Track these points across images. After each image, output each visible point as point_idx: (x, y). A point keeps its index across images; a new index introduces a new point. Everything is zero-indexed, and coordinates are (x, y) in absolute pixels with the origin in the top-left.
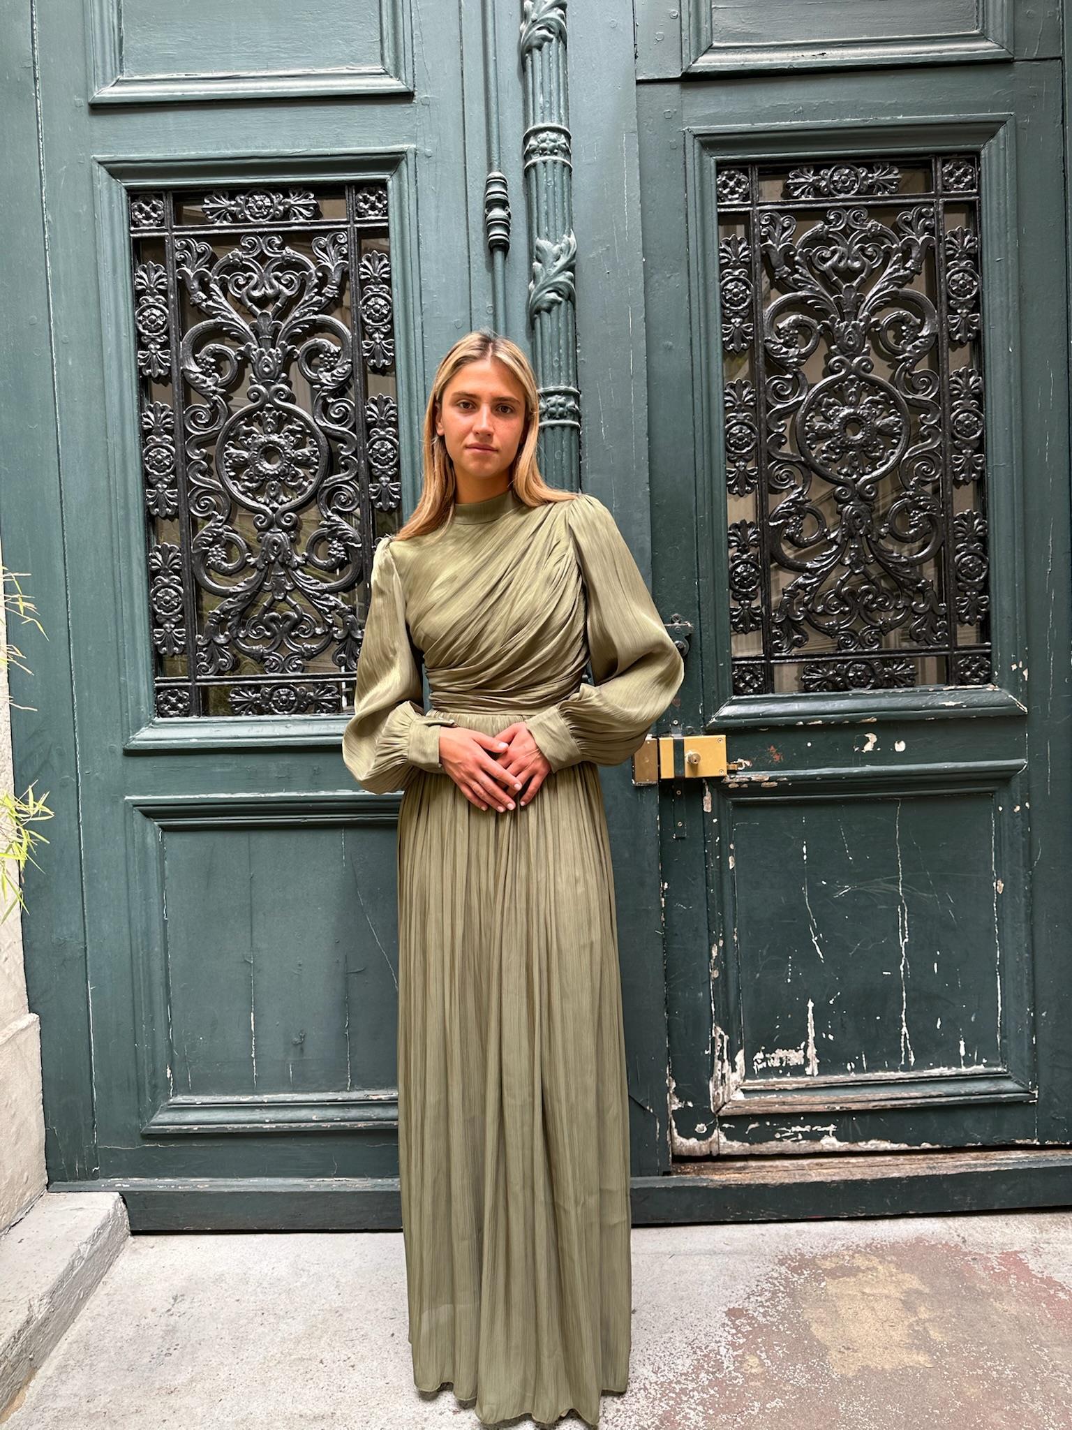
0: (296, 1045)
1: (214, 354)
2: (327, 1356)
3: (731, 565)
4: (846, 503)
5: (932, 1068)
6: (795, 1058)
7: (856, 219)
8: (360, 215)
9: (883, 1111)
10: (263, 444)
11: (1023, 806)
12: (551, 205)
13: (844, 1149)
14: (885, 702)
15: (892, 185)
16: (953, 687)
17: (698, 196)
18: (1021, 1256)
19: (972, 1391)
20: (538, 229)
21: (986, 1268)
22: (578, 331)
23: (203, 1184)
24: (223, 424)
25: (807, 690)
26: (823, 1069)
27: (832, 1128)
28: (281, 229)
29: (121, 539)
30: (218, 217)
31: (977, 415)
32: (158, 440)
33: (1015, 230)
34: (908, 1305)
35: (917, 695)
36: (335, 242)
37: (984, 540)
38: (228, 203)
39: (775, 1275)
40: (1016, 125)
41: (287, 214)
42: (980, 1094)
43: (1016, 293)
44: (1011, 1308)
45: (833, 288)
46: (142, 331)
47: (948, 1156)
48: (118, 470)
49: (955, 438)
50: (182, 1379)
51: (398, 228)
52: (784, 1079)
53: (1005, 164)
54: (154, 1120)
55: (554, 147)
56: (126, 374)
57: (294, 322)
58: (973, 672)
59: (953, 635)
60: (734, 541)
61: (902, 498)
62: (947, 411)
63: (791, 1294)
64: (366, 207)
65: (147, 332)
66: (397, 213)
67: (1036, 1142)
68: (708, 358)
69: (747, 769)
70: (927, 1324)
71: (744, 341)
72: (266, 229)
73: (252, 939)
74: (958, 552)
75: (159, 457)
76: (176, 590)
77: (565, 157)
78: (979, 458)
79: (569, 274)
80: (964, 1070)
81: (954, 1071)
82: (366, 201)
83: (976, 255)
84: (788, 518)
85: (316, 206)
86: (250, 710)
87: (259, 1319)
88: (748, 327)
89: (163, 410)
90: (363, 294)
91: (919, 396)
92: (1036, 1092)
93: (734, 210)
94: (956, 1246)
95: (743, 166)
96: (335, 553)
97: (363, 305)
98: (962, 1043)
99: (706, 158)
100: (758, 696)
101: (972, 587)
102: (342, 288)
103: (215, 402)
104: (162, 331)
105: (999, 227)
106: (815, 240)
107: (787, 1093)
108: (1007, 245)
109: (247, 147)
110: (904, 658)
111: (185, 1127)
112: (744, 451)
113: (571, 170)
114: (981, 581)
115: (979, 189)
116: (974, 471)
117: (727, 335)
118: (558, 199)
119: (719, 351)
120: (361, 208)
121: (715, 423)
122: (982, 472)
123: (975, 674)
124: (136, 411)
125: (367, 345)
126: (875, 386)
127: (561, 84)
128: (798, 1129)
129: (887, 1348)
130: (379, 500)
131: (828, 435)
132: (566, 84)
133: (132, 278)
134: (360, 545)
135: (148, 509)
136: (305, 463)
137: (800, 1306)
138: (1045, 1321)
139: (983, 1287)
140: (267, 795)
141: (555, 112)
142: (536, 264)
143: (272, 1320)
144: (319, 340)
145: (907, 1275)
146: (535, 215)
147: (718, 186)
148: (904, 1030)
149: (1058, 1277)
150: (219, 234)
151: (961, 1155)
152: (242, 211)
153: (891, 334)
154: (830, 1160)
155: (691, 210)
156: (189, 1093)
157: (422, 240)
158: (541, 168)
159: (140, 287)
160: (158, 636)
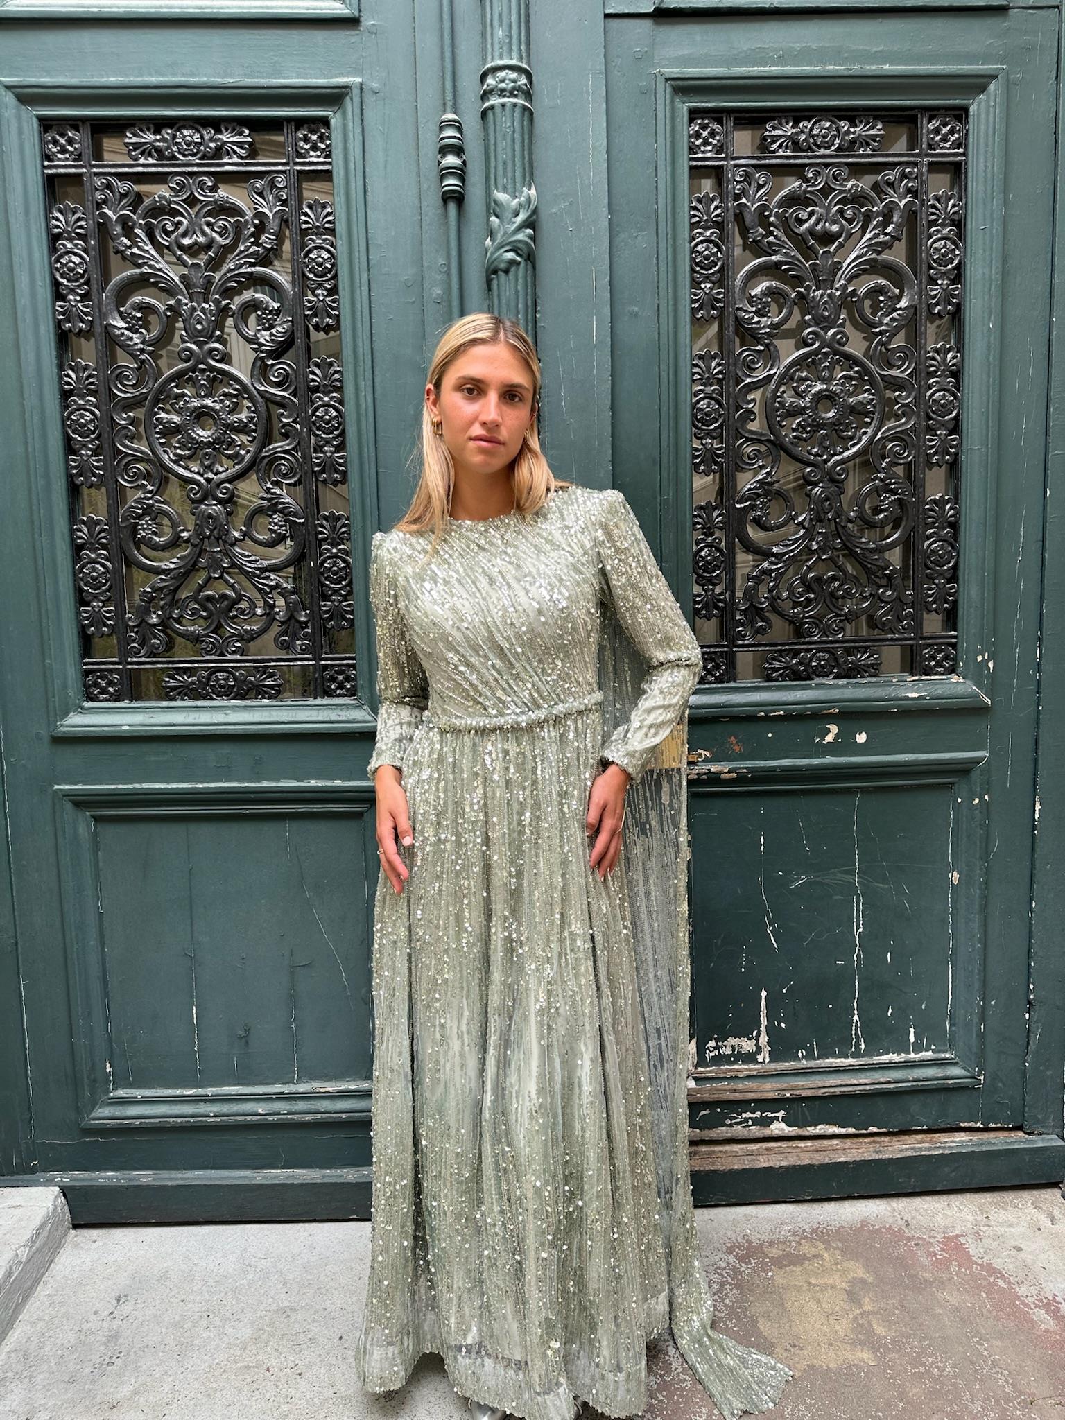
0: (240, 1038)
1: (142, 307)
2: (273, 1363)
3: (695, 548)
4: (815, 484)
5: (881, 1054)
6: (747, 1046)
7: (835, 178)
8: (300, 155)
9: (833, 1097)
10: (196, 408)
11: (982, 798)
12: (510, 154)
13: (792, 1134)
14: (848, 693)
15: (875, 141)
16: (917, 678)
17: (668, 148)
18: (962, 1240)
19: (914, 1392)
20: (496, 179)
21: (929, 1254)
22: (539, 293)
23: (145, 1177)
24: (152, 386)
25: (769, 679)
26: (774, 1057)
27: (781, 1114)
28: (212, 169)
29: (42, 511)
30: (142, 153)
31: (953, 394)
32: (81, 402)
33: (1001, 196)
34: (852, 1296)
35: (880, 686)
36: (272, 185)
37: (954, 526)
38: (153, 137)
39: (724, 1265)
40: (1008, 80)
41: (219, 152)
42: (928, 1080)
43: (999, 265)
44: (951, 1297)
45: (808, 253)
46: (60, 280)
47: (894, 1139)
48: (36, 435)
49: (931, 419)
50: (125, 1391)
51: (342, 172)
52: (736, 1067)
53: (994, 123)
54: (93, 1115)
55: (514, 89)
56: (42, 329)
57: (229, 275)
58: (937, 662)
59: (919, 624)
60: (699, 523)
61: (874, 480)
62: (923, 390)
63: (739, 1287)
64: (307, 147)
65: (65, 282)
66: (341, 156)
67: (979, 1125)
68: (676, 326)
69: (707, 760)
70: (871, 1317)
71: (714, 308)
72: (195, 169)
73: (192, 932)
74: (928, 538)
75: (83, 421)
76: (103, 566)
77: (526, 100)
78: (953, 440)
79: (529, 231)
80: (912, 1056)
81: (902, 1057)
82: (306, 140)
83: (960, 221)
84: (755, 500)
85: (250, 144)
86: (186, 695)
87: (204, 1322)
88: (718, 294)
89: (86, 368)
90: (303, 245)
91: (894, 372)
92: (982, 1078)
93: (706, 163)
94: (900, 1229)
95: (717, 115)
96: (276, 528)
97: (305, 258)
98: (912, 1030)
99: (679, 105)
100: (720, 686)
101: (941, 574)
102: (280, 237)
103: (143, 362)
104: (82, 281)
105: (985, 192)
106: (793, 200)
107: (739, 1081)
108: (992, 211)
109: (174, 75)
110: (869, 647)
111: (126, 1122)
112: (712, 427)
113: (531, 114)
114: (949, 569)
115: (966, 149)
116: (948, 453)
117: (697, 301)
118: (518, 147)
119: (688, 319)
120: (302, 148)
121: (682, 397)
122: (956, 454)
123: (939, 665)
124: (55, 370)
125: (310, 302)
126: (850, 360)
127: (523, 16)
128: (749, 1115)
129: (831, 1345)
130: (323, 471)
131: (800, 411)
132: (528, 15)
133: (47, 220)
134: (302, 521)
135: (71, 479)
136: (242, 429)
137: (747, 1300)
138: (985, 1312)
139: (926, 1275)
140: (206, 785)
141: (515, 47)
142: (493, 219)
143: (218, 1323)
144: (257, 295)
145: (852, 1262)
146: (493, 164)
147: (690, 136)
148: (856, 1018)
149: (997, 1263)
150: (143, 173)
151: (907, 1137)
152: (168, 148)
153: (867, 303)
154: (779, 1144)
155: (661, 163)
156: (131, 1086)
157: (368, 187)
158: (498, 110)
159: (56, 230)
160: (85, 615)
